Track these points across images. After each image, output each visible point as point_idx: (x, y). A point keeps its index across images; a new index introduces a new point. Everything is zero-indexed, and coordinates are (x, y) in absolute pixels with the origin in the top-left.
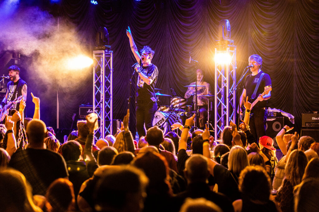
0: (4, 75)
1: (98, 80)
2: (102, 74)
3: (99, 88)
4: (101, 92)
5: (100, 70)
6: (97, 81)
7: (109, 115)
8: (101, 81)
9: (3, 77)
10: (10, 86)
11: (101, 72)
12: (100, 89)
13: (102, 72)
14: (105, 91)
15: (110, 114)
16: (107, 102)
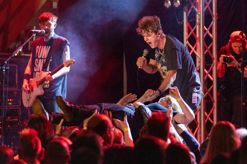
0: (34, 27)
1: (192, 34)
2: (199, 24)
3: (194, 47)
4: (197, 53)
5: (195, 18)
6: (191, 36)
7: (212, 92)
8: (198, 36)
9: (33, 31)
10: (38, 47)
11: (197, 21)
12: (195, 49)
13: (199, 19)
14: (203, 52)
15: (212, 90)
16: (207, 70)
